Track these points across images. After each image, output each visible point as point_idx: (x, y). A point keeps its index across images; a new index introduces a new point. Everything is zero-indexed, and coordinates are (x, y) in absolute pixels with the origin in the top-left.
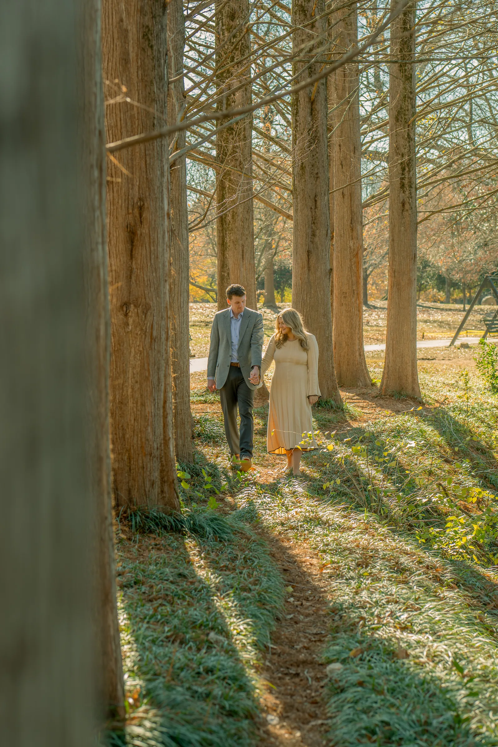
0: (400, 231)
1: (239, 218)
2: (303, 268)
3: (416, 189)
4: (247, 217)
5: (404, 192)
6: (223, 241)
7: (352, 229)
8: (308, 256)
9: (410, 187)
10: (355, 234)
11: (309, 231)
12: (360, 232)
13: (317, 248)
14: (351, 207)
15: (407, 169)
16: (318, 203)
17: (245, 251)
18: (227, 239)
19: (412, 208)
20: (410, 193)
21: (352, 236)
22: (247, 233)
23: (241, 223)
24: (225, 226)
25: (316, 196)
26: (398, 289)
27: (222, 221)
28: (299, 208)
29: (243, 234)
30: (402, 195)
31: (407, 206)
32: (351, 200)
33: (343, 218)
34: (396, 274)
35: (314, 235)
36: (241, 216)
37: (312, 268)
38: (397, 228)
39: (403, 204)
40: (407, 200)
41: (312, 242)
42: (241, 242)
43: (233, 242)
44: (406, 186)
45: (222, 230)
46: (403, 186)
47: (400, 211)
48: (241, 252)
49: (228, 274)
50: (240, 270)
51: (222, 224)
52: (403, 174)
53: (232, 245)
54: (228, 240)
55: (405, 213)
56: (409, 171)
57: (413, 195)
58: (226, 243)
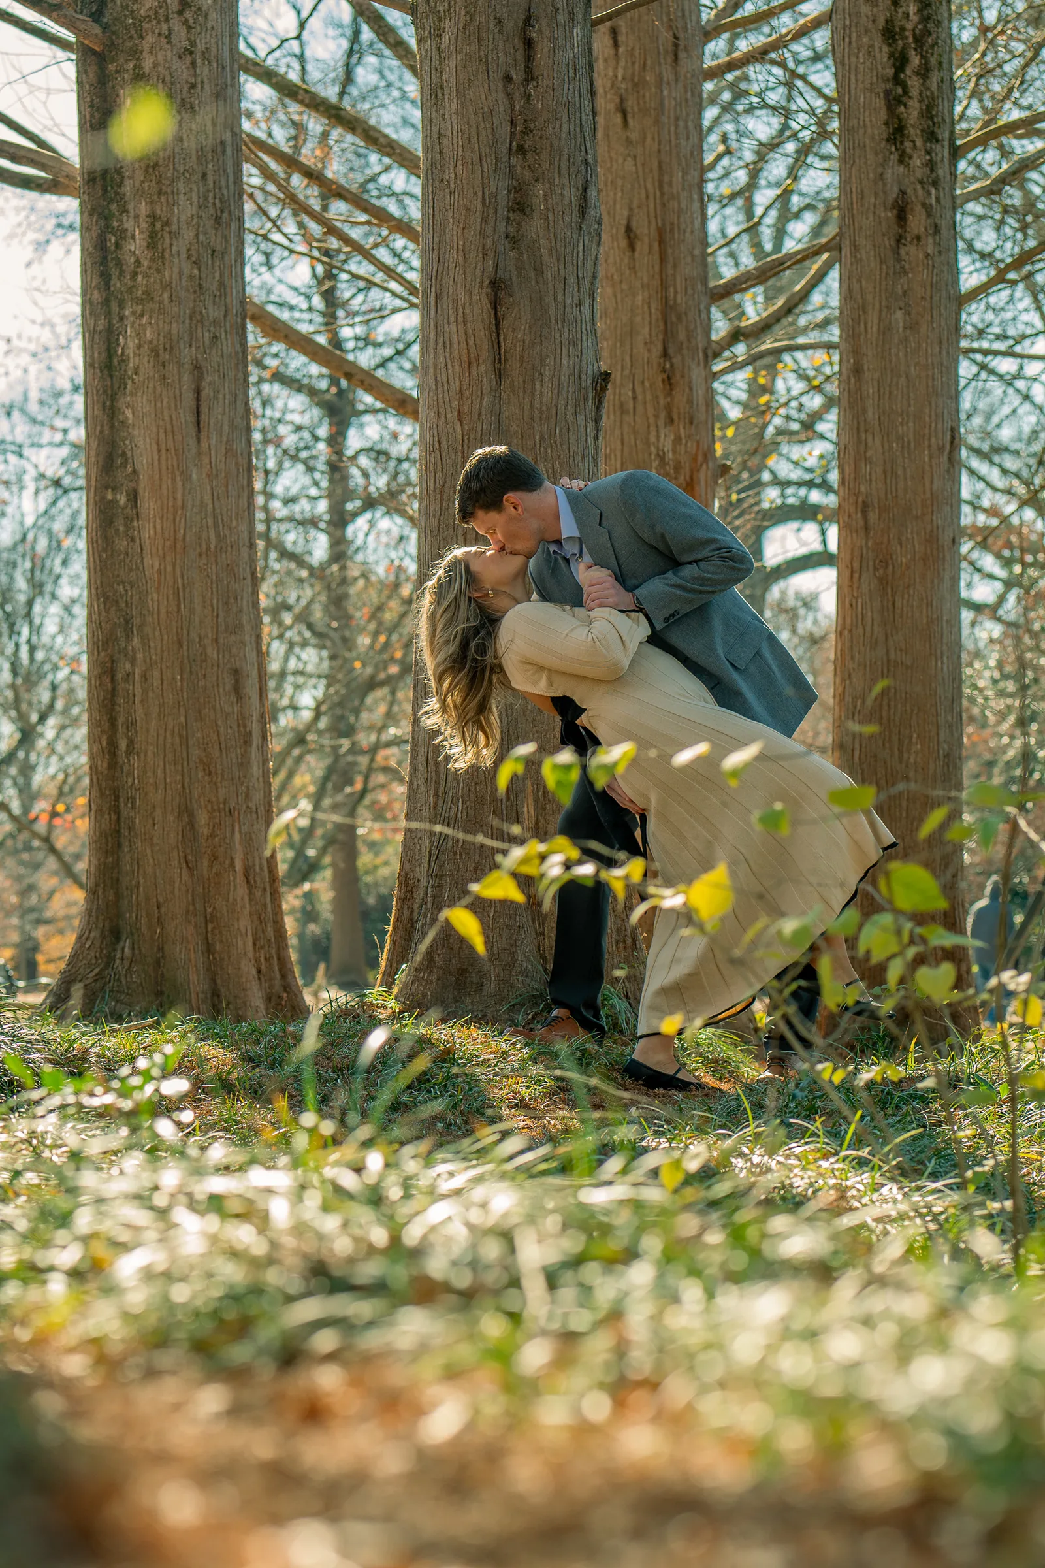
0: (886, 330)
1: (181, 246)
2: (469, 365)
3: (956, 153)
4: (217, 242)
5: (903, 158)
6: (110, 353)
7: (669, 381)
8: (495, 304)
9: (931, 136)
10: (680, 399)
11: (500, 187)
12: (700, 392)
13: (539, 271)
14: (664, 286)
15: (915, 61)
16: (541, 55)
17: (207, 392)
18: (128, 343)
19: (937, 230)
20: (931, 165)
21: (669, 409)
22: (214, 313)
23: (187, 268)
24: (116, 284)
25: (528, 21)
26: (883, 581)
27: (104, 261)
28: (449, 77)
29: (197, 318)
30: (894, 171)
31: (917, 222)
32: (663, 259)
33: (632, 332)
34: (873, 516)
35: (520, 206)
36: (188, 235)
37: (514, 366)
38: (873, 318)
39: (901, 212)
40: (916, 194)
41: (514, 241)
42: (187, 354)
43: (155, 352)
44: (914, 132)
45: (106, 302)
46: (897, 133)
47: (888, 242)
48: (188, 397)
49: (134, 497)
50: (187, 478)
51: (105, 277)
52: (896, 80)
53: (147, 365)
54: (132, 344)
55: (911, 252)
56: (924, 72)
57: (942, 171)
58: (124, 360)
